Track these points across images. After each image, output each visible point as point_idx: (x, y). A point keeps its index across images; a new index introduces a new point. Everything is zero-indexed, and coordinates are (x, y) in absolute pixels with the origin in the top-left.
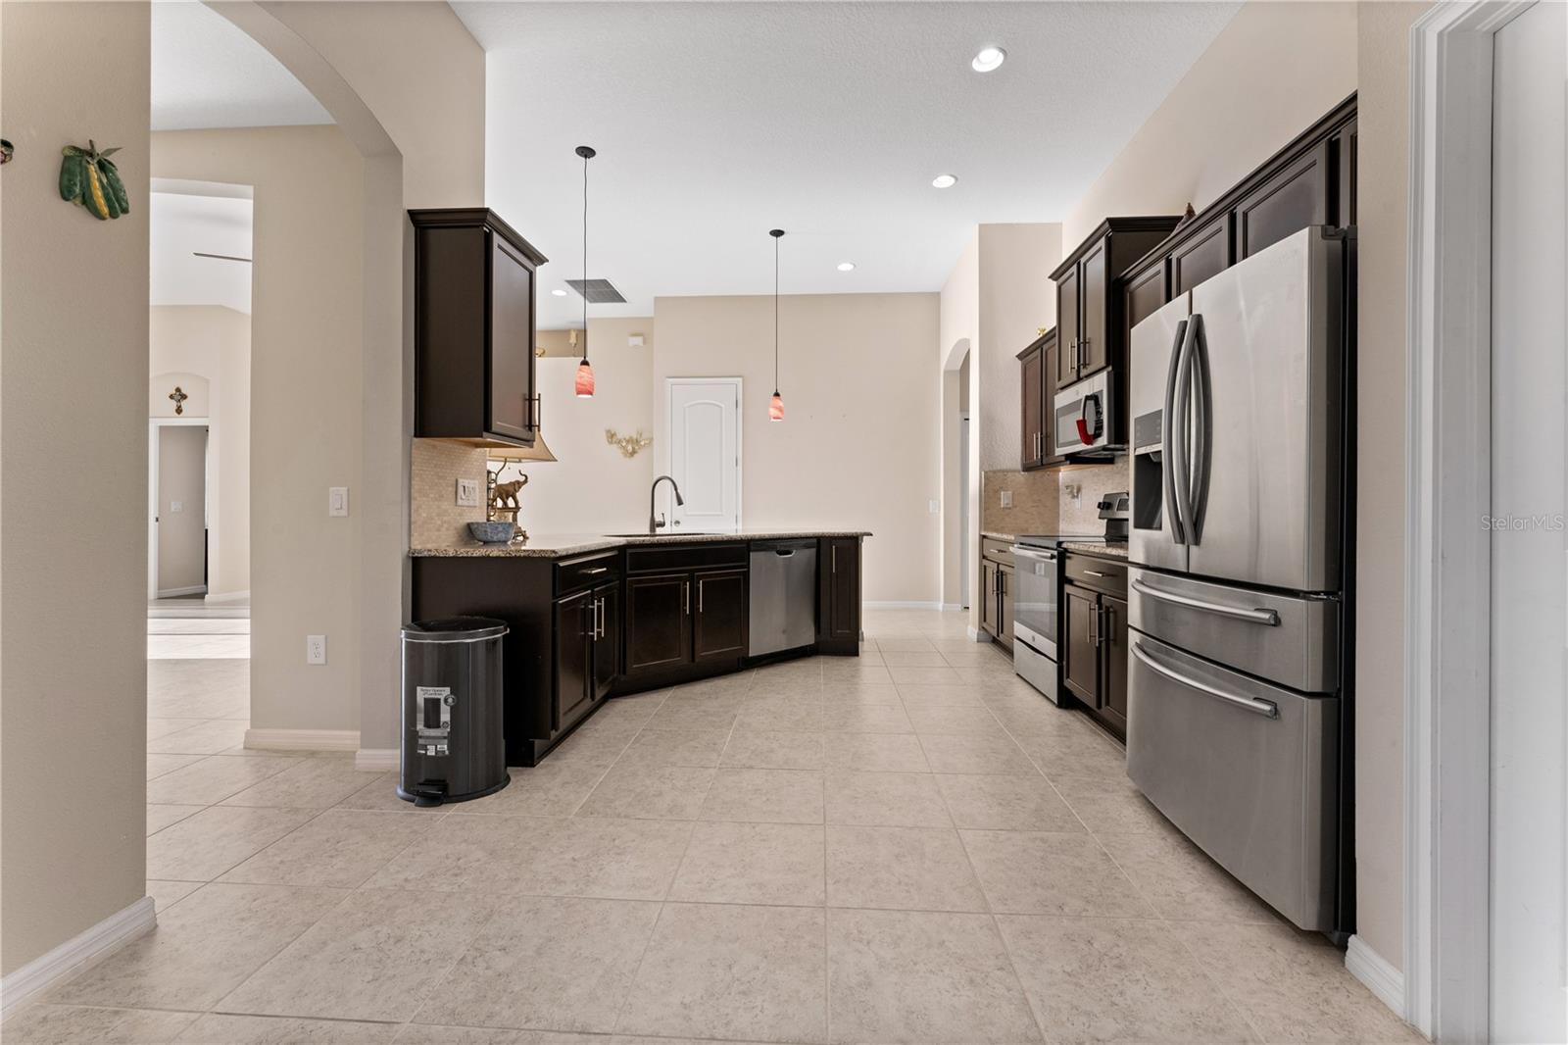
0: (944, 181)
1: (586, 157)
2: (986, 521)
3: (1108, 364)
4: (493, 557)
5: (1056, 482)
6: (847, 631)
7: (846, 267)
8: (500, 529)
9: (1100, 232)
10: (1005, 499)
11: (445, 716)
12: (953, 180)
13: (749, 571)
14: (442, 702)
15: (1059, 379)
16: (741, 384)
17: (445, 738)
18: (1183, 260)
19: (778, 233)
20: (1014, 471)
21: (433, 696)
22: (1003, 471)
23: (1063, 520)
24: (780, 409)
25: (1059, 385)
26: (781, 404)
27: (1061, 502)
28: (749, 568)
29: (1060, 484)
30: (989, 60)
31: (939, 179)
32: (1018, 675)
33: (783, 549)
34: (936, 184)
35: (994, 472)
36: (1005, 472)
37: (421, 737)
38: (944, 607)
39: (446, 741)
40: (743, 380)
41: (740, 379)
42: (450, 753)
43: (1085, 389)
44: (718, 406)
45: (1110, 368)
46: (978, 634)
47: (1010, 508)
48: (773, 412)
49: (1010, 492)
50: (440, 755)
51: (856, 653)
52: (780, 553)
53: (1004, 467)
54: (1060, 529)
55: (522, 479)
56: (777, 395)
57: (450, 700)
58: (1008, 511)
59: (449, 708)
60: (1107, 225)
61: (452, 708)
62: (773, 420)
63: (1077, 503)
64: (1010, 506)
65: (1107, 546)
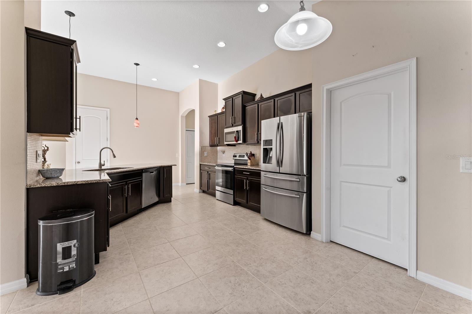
0: (196, 66)
1: (70, 16)
2: (201, 160)
3: (242, 124)
4: (79, 184)
5: (217, 149)
6: (169, 195)
7: (154, 80)
8: (58, 172)
9: (240, 93)
10: (206, 154)
11: (74, 252)
12: (199, 67)
13: (142, 180)
14: (72, 247)
15: (226, 125)
16: (109, 111)
17: (74, 261)
18: (262, 105)
19: (137, 64)
20: (208, 147)
21: (68, 246)
22: (205, 146)
23: (219, 159)
24: (138, 124)
25: (225, 127)
26: (138, 122)
27: (218, 154)
28: (142, 178)
29: (218, 150)
30: (222, 44)
31: (195, 65)
32: (217, 200)
33: (152, 171)
34: (194, 66)
35: (203, 147)
36: (205, 147)
37: (60, 265)
38: (181, 184)
39: (75, 262)
40: (110, 110)
41: (109, 109)
42: (76, 267)
43: (235, 129)
44: (99, 118)
45: (243, 125)
46: (199, 191)
47: (206, 156)
48: (136, 125)
49: (207, 152)
50: (71, 269)
51: (171, 201)
52: (151, 173)
53: (205, 145)
54: (218, 162)
55: (46, 148)
56: (137, 119)
57: (76, 245)
58: (206, 157)
59: (76, 248)
60: (242, 92)
61: (77, 248)
62: (135, 127)
63: (224, 155)
64: (207, 156)
65: (251, 167)
